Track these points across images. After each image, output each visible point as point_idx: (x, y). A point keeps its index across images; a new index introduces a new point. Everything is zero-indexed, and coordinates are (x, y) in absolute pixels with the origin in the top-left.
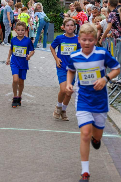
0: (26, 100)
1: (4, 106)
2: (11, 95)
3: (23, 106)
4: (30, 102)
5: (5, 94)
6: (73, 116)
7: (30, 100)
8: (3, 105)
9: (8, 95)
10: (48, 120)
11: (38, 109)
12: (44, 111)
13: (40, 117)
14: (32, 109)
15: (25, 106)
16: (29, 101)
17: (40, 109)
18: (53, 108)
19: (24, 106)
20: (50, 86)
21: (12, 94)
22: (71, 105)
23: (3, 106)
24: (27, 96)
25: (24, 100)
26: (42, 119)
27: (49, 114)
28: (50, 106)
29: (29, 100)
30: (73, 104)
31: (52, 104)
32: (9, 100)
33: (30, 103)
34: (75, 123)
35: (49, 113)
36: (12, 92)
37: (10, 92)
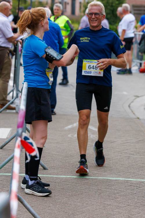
1: (63, 143)
5: (64, 128)
10: (119, 164)
11: (107, 148)
12: (114, 151)
13: (109, 159)
17: (108, 147)
18: (125, 146)
23: (61, 143)
24: (91, 129)
26: (111, 162)
27: (120, 154)
28: (121, 144)
29: (94, 135)
31: (122, 140)
35: (120, 152)
36: (72, 124)
37: (70, 125)
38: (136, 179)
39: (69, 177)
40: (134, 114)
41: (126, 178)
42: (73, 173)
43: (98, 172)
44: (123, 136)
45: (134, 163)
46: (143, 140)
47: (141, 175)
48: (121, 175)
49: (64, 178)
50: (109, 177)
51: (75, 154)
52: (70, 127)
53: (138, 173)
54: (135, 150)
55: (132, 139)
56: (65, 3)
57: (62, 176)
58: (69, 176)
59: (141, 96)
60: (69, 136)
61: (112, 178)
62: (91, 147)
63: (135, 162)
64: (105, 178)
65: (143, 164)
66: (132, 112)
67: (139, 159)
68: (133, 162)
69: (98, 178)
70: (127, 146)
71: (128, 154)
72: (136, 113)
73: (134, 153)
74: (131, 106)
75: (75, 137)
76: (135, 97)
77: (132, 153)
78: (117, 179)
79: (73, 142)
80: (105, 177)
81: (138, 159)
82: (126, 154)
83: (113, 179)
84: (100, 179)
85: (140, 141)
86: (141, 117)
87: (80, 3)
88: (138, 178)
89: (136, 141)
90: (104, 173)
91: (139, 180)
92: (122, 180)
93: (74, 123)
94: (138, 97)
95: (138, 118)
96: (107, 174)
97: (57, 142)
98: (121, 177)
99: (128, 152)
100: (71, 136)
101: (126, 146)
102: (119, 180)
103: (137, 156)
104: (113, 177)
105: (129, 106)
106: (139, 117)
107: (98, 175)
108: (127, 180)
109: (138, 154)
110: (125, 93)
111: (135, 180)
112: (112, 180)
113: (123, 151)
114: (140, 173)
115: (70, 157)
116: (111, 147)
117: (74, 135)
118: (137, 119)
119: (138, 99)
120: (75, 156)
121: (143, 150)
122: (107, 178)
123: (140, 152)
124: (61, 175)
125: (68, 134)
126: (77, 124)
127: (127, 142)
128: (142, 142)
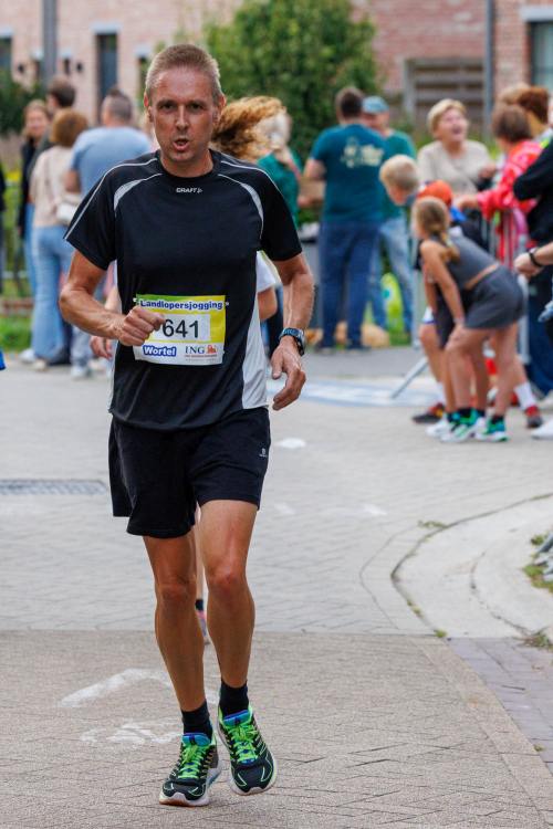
2: (97, 699)
5: (60, 700)
8: (47, 773)
9: (81, 703)
18: (369, 776)
20: (339, 630)
21: (101, 692)
22: (478, 751)
28: (349, 767)
30: (492, 745)
31: (357, 748)
32: (84, 739)
35: (341, 811)
36: (100, 680)
37: (91, 682)
40: (418, 613)
44: (363, 729)
46: (462, 744)
52: (89, 692)
54: (421, 797)
55: (404, 744)
56: (67, 62)
59: (454, 524)
60: (87, 738)
66: (410, 604)
72: (428, 611)
73: (417, 812)
74: (402, 574)
76: (425, 531)
77: (404, 810)
79: (105, 767)
85: (447, 748)
86: (452, 631)
87: (143, 61)
89: (431, 749)
93: (109, 675)
94: (442, 527)
95: (440, 635)
97: (25, 773)
99: (382, 809)
100: (95, 741)
101: (373, 780)
105: (394, 577)
106: (442, 628)
109: (435, 815)
110: (374, 511)
113: (361, 805)
116: (298, 788)
117: (111, 734)
118: (439, 641)
119: (441, 539)
121: (459, 796)
125: (81, 730)
126: (124, 678)
127: (379, 759)
128: (456, 754)
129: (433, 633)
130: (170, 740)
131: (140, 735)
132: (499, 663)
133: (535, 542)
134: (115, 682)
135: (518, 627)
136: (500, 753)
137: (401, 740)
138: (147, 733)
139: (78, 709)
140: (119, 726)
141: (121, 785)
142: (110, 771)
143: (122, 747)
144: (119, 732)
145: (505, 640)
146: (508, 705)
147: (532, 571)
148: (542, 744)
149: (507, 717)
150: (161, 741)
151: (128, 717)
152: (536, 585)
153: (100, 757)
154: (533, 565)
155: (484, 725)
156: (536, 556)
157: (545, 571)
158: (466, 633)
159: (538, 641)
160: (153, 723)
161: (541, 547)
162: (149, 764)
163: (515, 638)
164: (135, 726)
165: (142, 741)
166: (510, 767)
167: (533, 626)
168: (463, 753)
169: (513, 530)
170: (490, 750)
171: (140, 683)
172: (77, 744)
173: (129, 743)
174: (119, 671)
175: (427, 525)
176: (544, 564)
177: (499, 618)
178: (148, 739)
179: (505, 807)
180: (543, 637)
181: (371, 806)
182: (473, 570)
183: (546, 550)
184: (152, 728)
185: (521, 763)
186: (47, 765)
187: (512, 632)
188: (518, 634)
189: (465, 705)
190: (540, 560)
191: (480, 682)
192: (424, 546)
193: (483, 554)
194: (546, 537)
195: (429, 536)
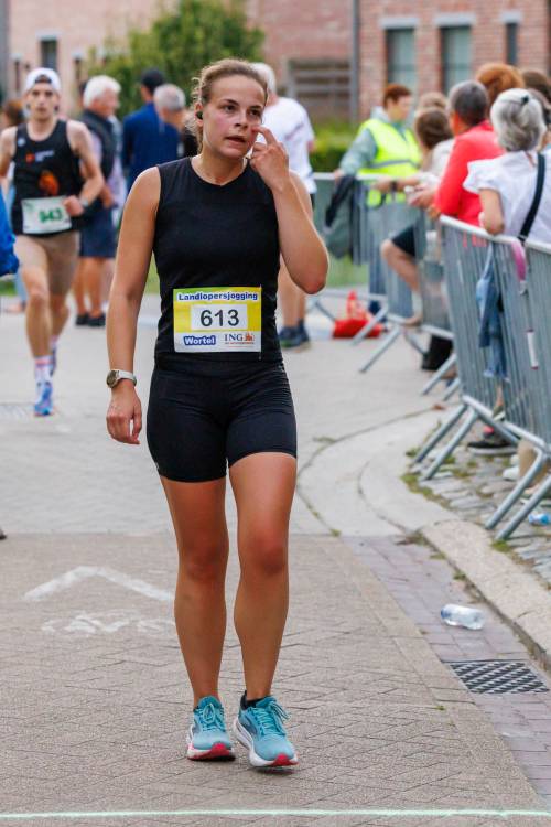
0: (137, 621)
2: (54, 593)
3: (123, 661)
4: (160, 633)
5: (23, 594)
6: (392, 702)
7: (155, 617)
8: (14, 660)
9: (41, 597)
14: (170, 674)
15: (133, 658)
16: (152, 623)
19: (126, 658)
21: (59, 587)
22: (373, 635)
24: (138, 594)
25: (126, 622)
30: (385, 630)
32: (44, 628)
33: (158, 640)
34: (409, 749)
37: (49, 579)
38: (335, 808)
39: (45, 815)
40: (316, 514)
41: (295, 807)
42: (67, 797)
43: (171, 788)
45: (325, 737)
46: (361, 629)
47: (357, 787)
48: (272, 796)
49: (26, 820)
50: (221, 807)
51: (72, 711)
52: (48, 587)
53: (344, 779)
54: (329, 677)
55: (312, 630)
57: (18, 816)
58: (48, 810)
59: (342, 439)
60: (47, 628)
61: (235, 812)
62: (140, 674)
63: (328, 732)
64: (205, 812)
65: (365, 736)
66: (310, 507)
67: (349, 715)
68: (323, 729)
69: (173, 816)
70: (292, 659)
71: (298, 698)
72: (324, 514)
73: (326, 691)
75: (72, 633)
76: (318, 445)
77: (316, 689)
78: (255, 816)
79: (63, 654)
80: (205, 808)
81: (341, 717)
82: (290, 694)
83: (241, 812)
84: (183, 817)
85: (347, 633)
86: (346, 531)
88: (348, 804)
89: (336, 634)
90: (199, 791)
91: (350, 812)
92: (280, 816)
93: (64, 572)
94: (332, 441)
95: (336, 534)
96: (210, 793)
98: (273, 803)
99: (293, 686)
100: (53, 631)
102: (264, 817)
103: (338, 704)
104: (238, 807)
106: (337, 528)
107: (175, 798)
108: (302, 816)
109: (342, 693)
111: (335, 813)
112: (236, 820)
114: (353, 781)
115: (50, 727)
117: (68, 624)
118: (332, 539)
119: (331, 452)
120: (74, 721)
121: (361, 676)
122: (214, 812)
123: (351, 682)
124: (14, 808)
125: (43, 621)
126: (77, 574)
127: (293, 643)
128: (355, 638)
129: (329, 532)
130: (116, 629)
131: (92, 625)
132: (386, 558)
133: (410, 454)
134: (70, 578)
135: (399, 527)
136: (392, 637)
137: (309, 626)
138: (96, 622)
139: (39, 603)
140: (73, 617)
141: (76, 669)
142: (67, 657)
143: (77, 636)
144: (74, 623)
145: (390, 538)
146: (396, 595)
147: (408, 478)
148: (426, 628)
149: (396, 606)
150: (110, 629)
151: (80, 608)
152: (412, 490)
153: (59, 646)
154: (409, 474)
155: (377, 612)
156: (411, 466)
157: (420, 478)
158: (357, 532)
159: (416, 538)
160: (101, 614)
161: (416, 458)
162: (100, 651)
163: (397, 536)
164: (86, 617)
165: (92, 630)
166: (401, 649)
167: (412, 525)
168: (361, 637)
169: (390, 444)
170: (384, 634)
171: (91, 579)
172: (39, 633)
173: (84, 632)
174: (72, 568)
175: (321, 440)
176: (418, 473)
177: (383, 518)
178: (97, 628)
179: (400, 685)
180: (420, 535)
181: (287, 686)
182: (359, 478)
183: (420, 461)
184: (101, 619)
185: (410, 645)
186: (14, 653)
187: (395, 531)
188: (398, 532)
189: (360, 595)
190: (414, 469)
191: (371, 574)
192: (318, 458)
193: (367, 464)
194: (419, 449)
195: (322, 449)
